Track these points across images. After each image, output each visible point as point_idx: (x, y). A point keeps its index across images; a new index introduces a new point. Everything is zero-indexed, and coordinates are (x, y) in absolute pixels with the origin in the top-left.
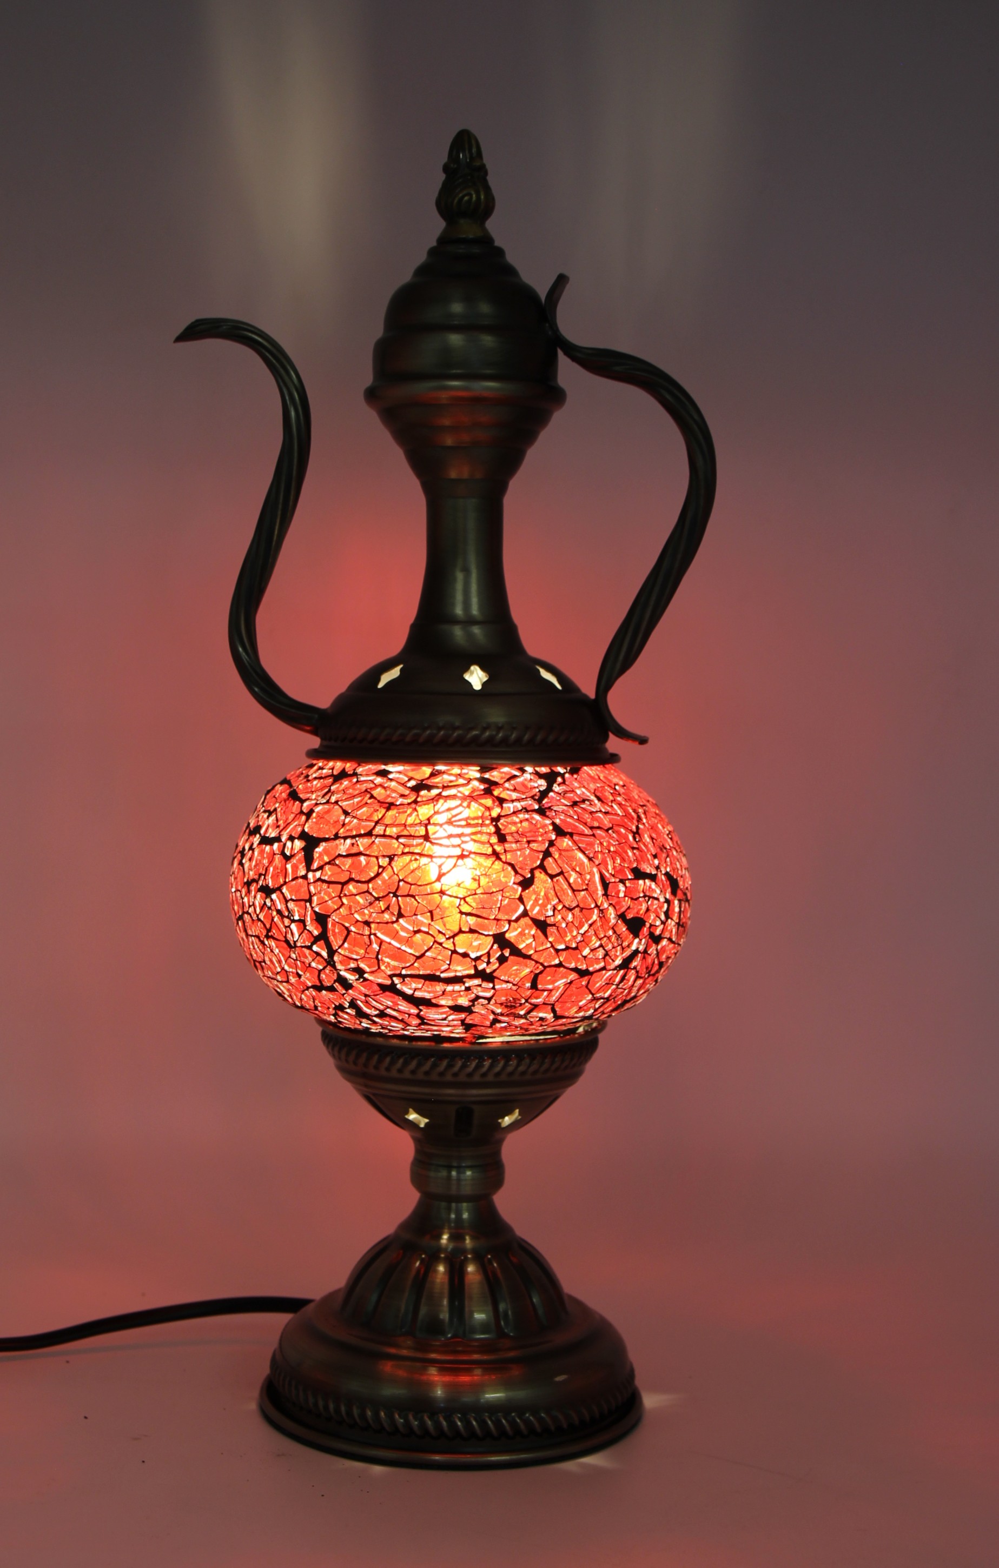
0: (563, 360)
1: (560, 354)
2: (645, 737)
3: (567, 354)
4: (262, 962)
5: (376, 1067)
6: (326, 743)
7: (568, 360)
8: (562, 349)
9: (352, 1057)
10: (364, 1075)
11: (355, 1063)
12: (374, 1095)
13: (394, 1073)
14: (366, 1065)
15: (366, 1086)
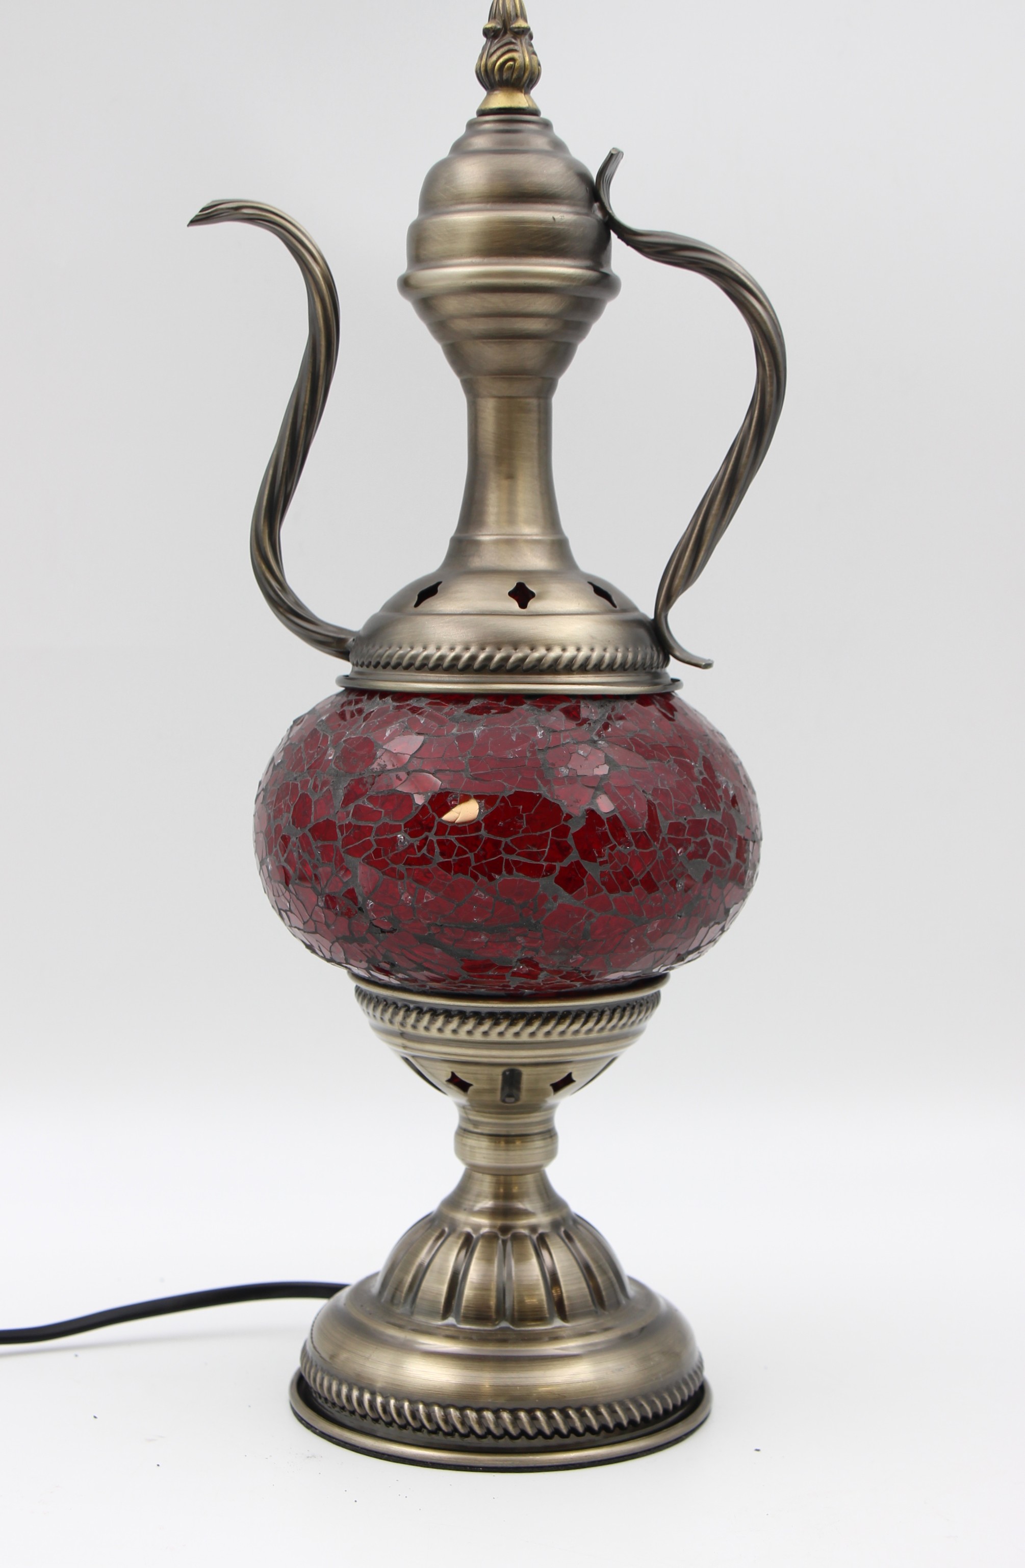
0: (616, 242)
1: (614, 236)
2: (709, 660)
3: (620, 237)
4: (288, 911)
5: (414, 1027)
6: (357, 669)
7: (622, 244)
8: (615, 232)
9: (388, 1015)
10: (402, 1035)
11: (391, 1022)
12: (413, 1057)
13: (434, 1033)
14: (402, 1024)
15: (405, 1047)
